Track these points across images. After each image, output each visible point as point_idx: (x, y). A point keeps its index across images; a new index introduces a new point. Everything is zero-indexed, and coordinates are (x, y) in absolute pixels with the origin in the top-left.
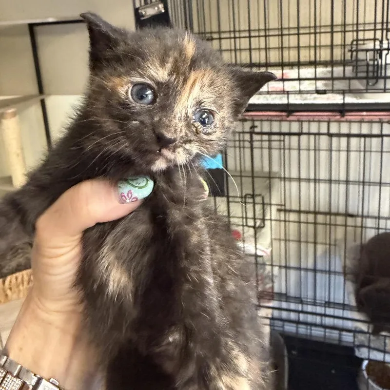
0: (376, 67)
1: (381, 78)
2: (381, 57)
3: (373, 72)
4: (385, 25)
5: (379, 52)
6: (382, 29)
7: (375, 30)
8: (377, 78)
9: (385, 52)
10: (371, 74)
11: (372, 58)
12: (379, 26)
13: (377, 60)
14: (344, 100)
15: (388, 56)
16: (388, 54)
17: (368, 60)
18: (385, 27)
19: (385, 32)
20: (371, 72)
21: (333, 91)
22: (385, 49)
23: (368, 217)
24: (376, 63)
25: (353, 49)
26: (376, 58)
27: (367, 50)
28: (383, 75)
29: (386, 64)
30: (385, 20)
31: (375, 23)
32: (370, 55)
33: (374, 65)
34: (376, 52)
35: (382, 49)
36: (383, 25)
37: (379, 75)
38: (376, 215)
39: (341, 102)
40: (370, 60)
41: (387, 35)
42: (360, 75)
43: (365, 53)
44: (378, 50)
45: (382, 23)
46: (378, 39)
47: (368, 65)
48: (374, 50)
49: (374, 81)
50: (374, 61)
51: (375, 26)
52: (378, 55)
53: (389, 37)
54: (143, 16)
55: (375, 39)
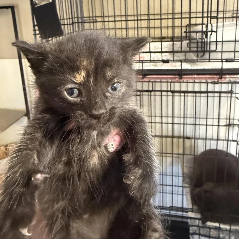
0: (203, 44)
1: (207, 51)
2: (207, 37)
3: (202, 47)
4: (209, 13)
5: (205, 33)
6: (208, 17)
7: (203, 17)
8: (204, 52)
9: (209, 34)
10: (200, 49)
11: (201, 37)
12: (205, 15)
13: (204, 39)
14: (181, 67)
15: (211, 36)
16: (211, 34)
17: (198, 39)
18: (209, 15)
19: (209, 18)
20: (200, 47)
21: (174, 61)
22: (210, 31)
23: (199, 139)
24: (203, 40)
25: (187, 31)
26: (203, 37)
27: (197, 32)
28: (208, 49)
29: (210, 42)
30: (209, 10)
31: (203, 12)
32: (199, 35)
33: (202, 42)
34: (203, 33)
35: (207, 31)
36: (208, 14)
37: (206, 49)
38: (204, 137)
39: (179, 68)
40: (199, 39)
41: (211, 21)
42: (192, 49)
43: (196, 33)
44: (204, 32)
45: (208, 12)
46: (204, 24)
47: (197, 43)
48: (202, 32)
49: (202, 54)
50: (202, 40)
51: (203, 15)
52: (205, 35)
53: (212, 23)
54: (36, 4)
55: (202, 24)
